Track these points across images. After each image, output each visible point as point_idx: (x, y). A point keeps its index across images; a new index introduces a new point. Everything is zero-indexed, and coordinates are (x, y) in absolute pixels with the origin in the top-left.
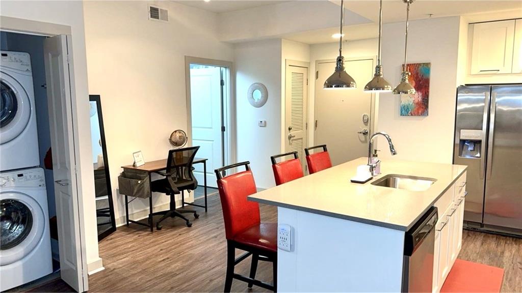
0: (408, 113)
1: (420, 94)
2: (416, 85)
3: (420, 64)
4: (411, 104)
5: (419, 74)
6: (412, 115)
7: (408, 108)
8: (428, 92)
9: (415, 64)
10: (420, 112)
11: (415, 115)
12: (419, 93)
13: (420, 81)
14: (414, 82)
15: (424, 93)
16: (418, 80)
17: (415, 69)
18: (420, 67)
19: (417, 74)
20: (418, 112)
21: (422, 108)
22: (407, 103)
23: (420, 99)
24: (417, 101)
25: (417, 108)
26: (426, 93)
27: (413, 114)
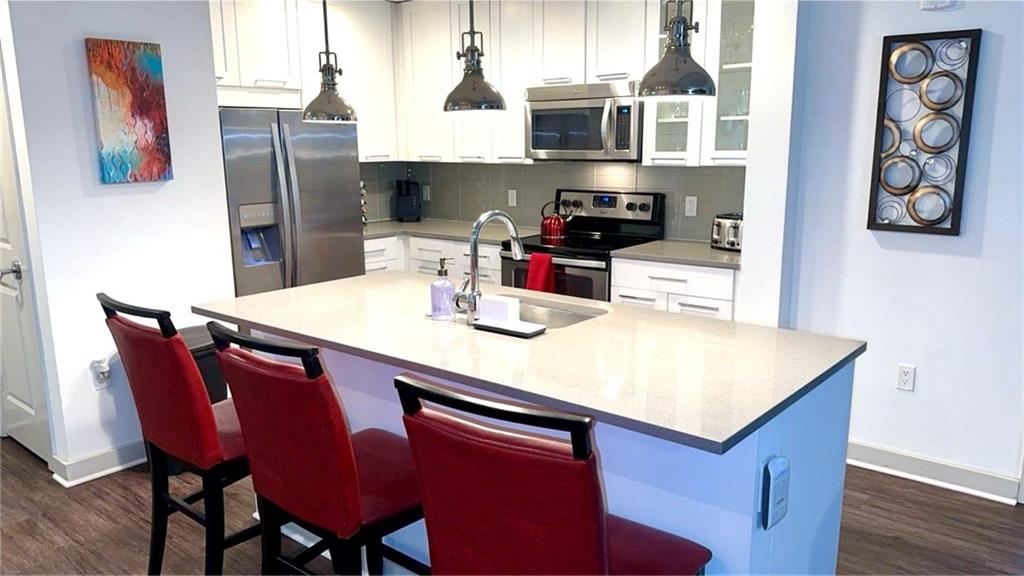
0: (125, 175)
1: (150, 125)
2: (134, 101)
3: (135, 45)
4: (129, 150)
5: (138, 71)
6: (136, 180)
7: (123, 163)
8: (166, 119)
9: (123, 42)
10: (155, 170)
11: (144, 180)
12: (146, 121)
13: (142, 89)
14: (128, 91)
15: (158, 122)
16: (137, 86)
17: (126, 57)
18: (139, 53)
19: (133, 70)
20: (151, 173)
21: (158, 161)
22: (118, 149)
23: (150, 137)
24: (142, 143)
25: (145, 161)
26: (162, 123)
27: (138, 177)
